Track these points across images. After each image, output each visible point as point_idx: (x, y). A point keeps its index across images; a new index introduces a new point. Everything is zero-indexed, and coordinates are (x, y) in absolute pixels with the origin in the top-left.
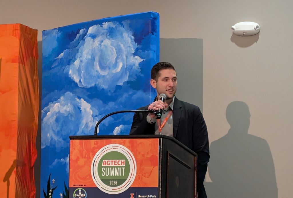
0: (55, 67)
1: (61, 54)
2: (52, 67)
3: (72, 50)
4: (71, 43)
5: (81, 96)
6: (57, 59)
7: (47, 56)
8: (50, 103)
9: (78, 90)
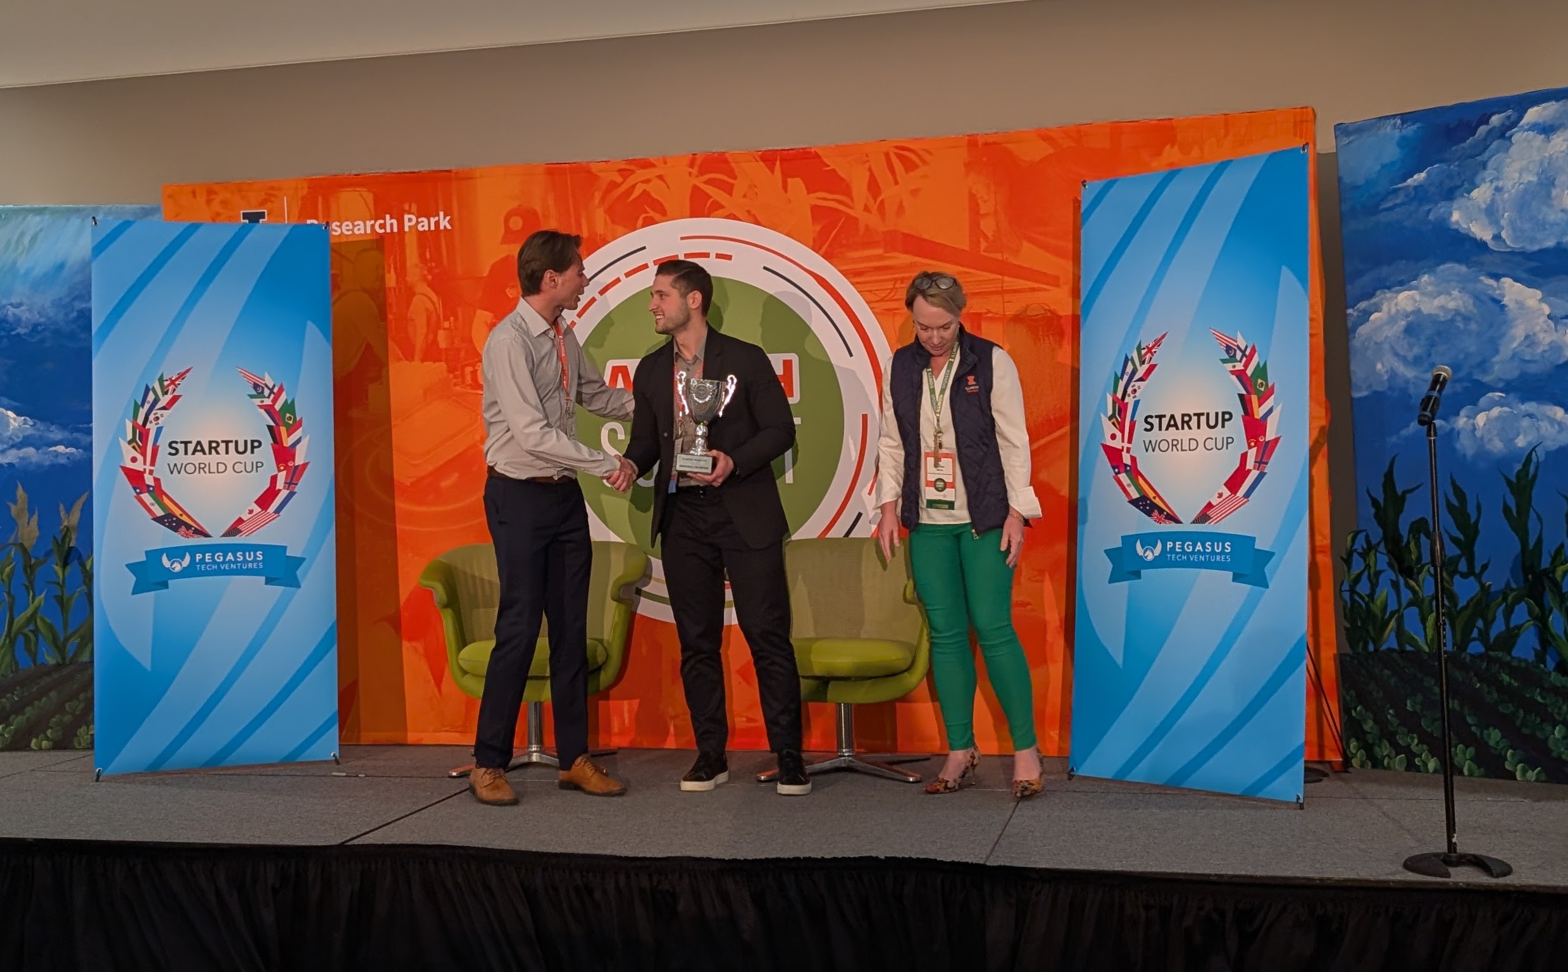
0: (1395, 206)
1: (1416, 177)
2: (1382, 207)
3: (1458, 166)
4: (1454, 148)
5: (1500, 272)
6: (1399, 189)
7: (1360, 184)
8: (1378, 293)
9: (1487, 258)
